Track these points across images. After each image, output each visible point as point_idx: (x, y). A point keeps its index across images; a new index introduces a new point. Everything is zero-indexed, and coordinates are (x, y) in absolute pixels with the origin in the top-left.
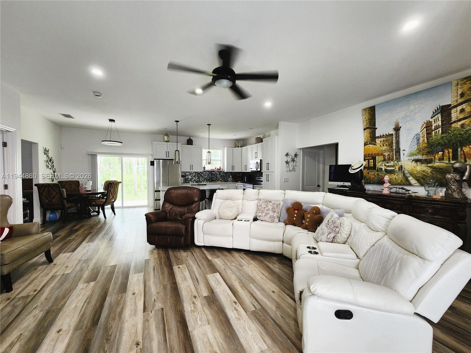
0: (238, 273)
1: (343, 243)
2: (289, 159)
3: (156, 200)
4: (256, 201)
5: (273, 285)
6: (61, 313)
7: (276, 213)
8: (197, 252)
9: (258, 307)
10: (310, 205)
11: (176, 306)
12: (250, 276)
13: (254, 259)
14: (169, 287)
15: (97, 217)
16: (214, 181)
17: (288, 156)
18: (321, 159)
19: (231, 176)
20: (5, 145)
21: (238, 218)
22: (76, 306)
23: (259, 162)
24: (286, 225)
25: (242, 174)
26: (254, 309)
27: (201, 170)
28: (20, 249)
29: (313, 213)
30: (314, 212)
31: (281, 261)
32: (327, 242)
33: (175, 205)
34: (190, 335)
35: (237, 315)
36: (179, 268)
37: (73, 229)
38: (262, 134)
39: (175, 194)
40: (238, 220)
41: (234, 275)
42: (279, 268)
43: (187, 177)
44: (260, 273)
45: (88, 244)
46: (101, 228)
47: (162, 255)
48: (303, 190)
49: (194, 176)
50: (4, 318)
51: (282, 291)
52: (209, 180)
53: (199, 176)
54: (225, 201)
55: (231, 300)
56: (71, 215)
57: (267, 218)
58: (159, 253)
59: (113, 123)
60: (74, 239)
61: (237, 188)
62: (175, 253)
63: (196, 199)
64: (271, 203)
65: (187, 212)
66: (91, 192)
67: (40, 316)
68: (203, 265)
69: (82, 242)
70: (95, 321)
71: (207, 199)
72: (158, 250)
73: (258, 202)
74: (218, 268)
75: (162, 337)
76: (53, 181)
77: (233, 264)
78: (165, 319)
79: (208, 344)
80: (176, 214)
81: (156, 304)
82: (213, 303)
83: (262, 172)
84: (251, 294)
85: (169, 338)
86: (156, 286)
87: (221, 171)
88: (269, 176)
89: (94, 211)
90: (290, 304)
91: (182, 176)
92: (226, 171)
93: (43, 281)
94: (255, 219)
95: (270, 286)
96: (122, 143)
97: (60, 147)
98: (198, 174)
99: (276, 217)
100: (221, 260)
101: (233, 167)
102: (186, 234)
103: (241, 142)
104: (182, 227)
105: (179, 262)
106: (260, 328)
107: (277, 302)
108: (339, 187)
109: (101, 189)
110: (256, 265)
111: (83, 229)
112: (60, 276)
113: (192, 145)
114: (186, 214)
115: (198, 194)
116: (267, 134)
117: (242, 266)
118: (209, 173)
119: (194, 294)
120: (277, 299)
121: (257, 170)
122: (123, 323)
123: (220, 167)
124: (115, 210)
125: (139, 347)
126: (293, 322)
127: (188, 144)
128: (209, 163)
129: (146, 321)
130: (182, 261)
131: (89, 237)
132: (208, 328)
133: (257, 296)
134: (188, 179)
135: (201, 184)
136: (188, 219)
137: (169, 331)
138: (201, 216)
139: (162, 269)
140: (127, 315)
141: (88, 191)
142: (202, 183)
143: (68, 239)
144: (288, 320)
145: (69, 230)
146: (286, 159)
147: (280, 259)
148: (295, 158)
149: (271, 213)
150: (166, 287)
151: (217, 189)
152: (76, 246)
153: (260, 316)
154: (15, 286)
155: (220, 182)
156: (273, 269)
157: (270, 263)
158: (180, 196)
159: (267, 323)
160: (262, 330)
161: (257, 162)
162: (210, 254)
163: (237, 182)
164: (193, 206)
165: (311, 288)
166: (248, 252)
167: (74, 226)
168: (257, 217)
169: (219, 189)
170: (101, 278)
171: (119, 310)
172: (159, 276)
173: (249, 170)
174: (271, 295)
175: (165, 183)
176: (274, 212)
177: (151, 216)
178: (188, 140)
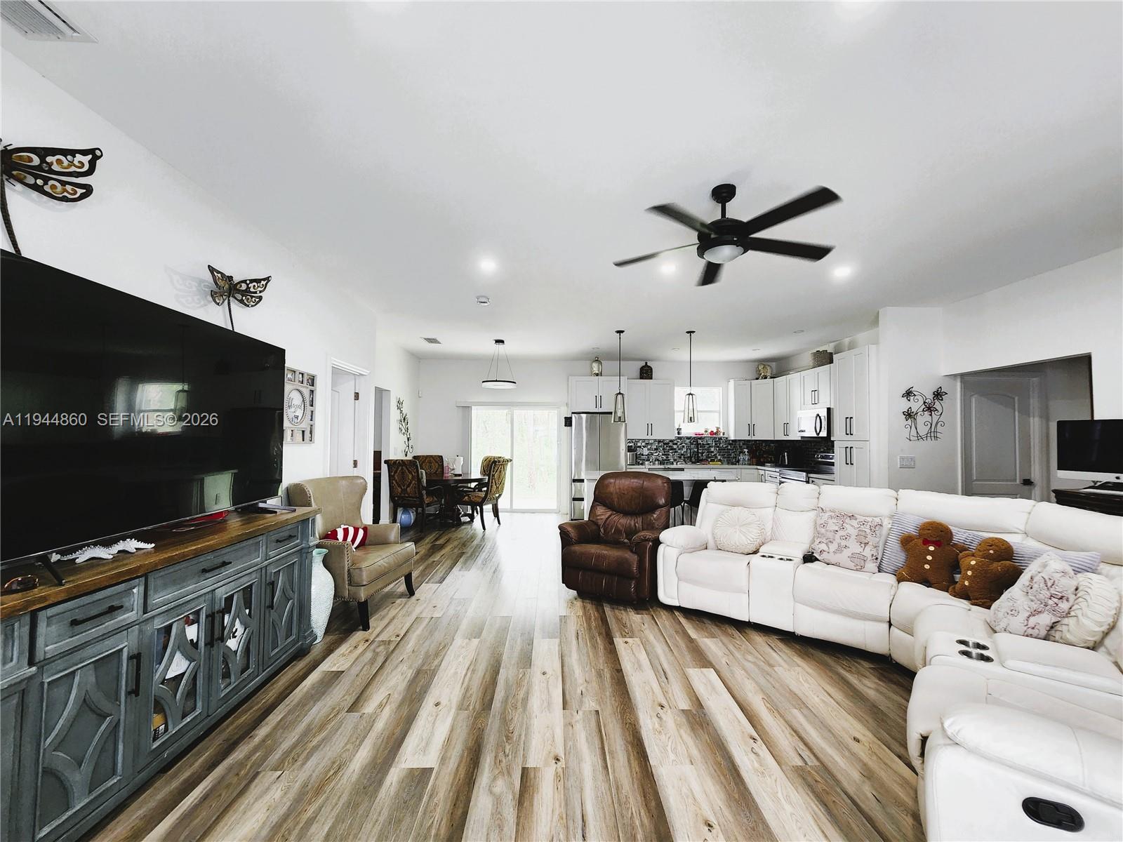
0: (762, 681)
1: (1088, 648)
2: (916, 405)
3: (575, 499)
4: (812, 514)
5: (858, 726)
6: (436, 677)
7: (868, 548)
8: (664, 617)
9: (812, 762)
10: (981, 534)
11: (623, 713)
12: (791, 692)
13: (805, 656)
14: (607, 675)
15: (470, 526)
16: (702, 460)
17: (912, 398)
18: (1034, 403)
19: (746, 450)
20: (357, 396)
21: (763, 550)
22: (456, 673)
23: (824, 414)
24: (899, 581)
25: (777, 445)
26: (799, 763)
27: (672, 435)
28: (379, 563)
29: (987, 556)
30: (991, 552)
31: (885, 673)
32: (1027, 636)
33: (617, 512)
34: (652, 772)
35: (756, 765)
36: (626, 642)
37: (437, 543)
38: (831, 342)
39: (617, 487)
40: (763, 556)
41: (751, 681)
42: (877, 690)
43: (639, 451)
44: (821, 689)
45: (461, 572)
46: (479, 548)
47: (591, 612)
48: (968, 491)
49: (656, 449)
50: (366, 666)
51: (879, 743)
52: (691, 459)
53: (668, 448)
54: (729, 508)
55: (744, 730)
56: (431, 518)
57: (843, 557)
58: (584, 608)
59: (501, 346)
60: (439, 562)
61: (762, 479)
62: (616, 611)
63: (662, 501)
64: (856, 519)
65: (641, 527)
66: (460, 478)
67: (409, 675)
68: (677, 646)
69: (451, 568)
70: (487, 704)
71: (686, 502)
72: (583, 602)
73: (817, 516)
74: (711, 658)
75: (599, 760)
76: (406, 455)
77: (750, 658)
78: (603, 731)
79: (690, 800)
80: (618, 531)
81: (586, 700)
82: (702, 726)
83: (833, 441)
84: (793, 730)
85: (613, 766)
86: (583, 668)
87: (720, 439)
88: (854, 450)
89: (466, 515)
90: (903, 778)
91: (630, 449)
92: (732, 438)
93: (406, 623)
94: (809, 558)
95: (849, 725)
96: (515, 383)
97: (418, 395)
98: (666, 446)
99: (870, 558)
100: (720, 644)
101: (751, 428)
102: (639, 575)
103: (774, 364)
104: (633, 558)
105: (626, 630)
106: (812, 804)
107: (865, 765)
108: (1097, 488)
109: (476, 473)
110: (810, 671)
111: (451, 546)
112: (427, 620)
113: (651, 378)
114: (639, 531)
115: (666, 489)
116: (847, 341)
117: (771, 666)
118: (690, 442)
119: (659, 700)
120: (866, 759)
121: (818, 434)
122: (530, 718)
123: (718, 428)
124: (500, 514)
125: (559, 764)
126: (910, 820)
127: (641, 378)
128: (691, 420)
129: (569, 725)
130: (632, 631)
131: (461, 560)
132: (688, 770)
133: (811, 739)
134: (643, 455)
135: (672, 466)
136: (644, 543)
137: (611, 753)
138: (673, 540)
139: (592, 638)
140: (535, 706)
141: (456, 475)
142: (675, 466)
143: (431, 560)
144: (893, 810)
145: (429, 546)
146: (904, 405)
147: (881, 669)
148: (937, 403)
149: (855, 548)
150: (602, 675)
151: (709, 481)
152: (444, 574)
153: (816, 781)
154: (372, 622)
155: (718, 465)
156: (860, 689)
157: (849, 671)
158: (626, 493)
159: (834, 801)
160: (820, 812)
161: (818, 415)
162: (693, 626)
163: (763, 465)
164: (655, 516)
165: (946, 725)
166: (789, 638)
167: (437, 539)
168: (813, 553)
169: (715, 480)
170: (489, 636)
171: (521, 694)
172: (588, 653)
173: (795, 436)
174: (848, 745)
175: (592, 464)
176: (863, 545)
177: (570, 529)
178: (642, 369)
